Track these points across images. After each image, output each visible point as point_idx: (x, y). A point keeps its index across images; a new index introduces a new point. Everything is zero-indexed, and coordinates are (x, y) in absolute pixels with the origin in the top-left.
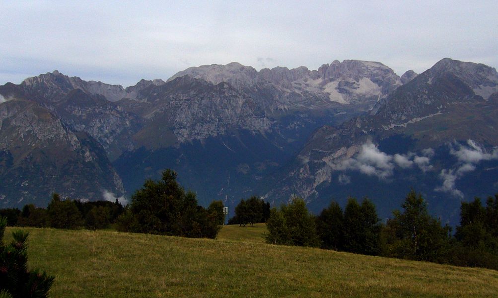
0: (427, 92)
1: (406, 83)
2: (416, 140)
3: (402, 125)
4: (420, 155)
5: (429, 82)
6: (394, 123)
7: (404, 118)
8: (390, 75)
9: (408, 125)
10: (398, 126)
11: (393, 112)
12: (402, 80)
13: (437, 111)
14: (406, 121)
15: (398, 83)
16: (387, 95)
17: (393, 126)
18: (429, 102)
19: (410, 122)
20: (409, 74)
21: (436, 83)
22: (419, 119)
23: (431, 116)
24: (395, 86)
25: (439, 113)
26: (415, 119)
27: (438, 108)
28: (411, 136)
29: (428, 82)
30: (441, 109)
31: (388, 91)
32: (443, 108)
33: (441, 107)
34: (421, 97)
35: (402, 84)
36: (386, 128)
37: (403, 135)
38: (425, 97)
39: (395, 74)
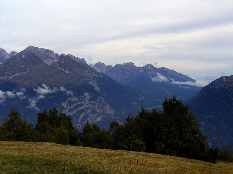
0: (22, 62)
1: (12, 57)
2: (17, 84)
3: (10, 77)
4: (19, 91)
5: (23, 57)
6: (6, 76)
7: (11, 74)
8: (4, 53)
9: (13, 77)
10: (8, 77)
11: (5, 71)
12: (10, 55)
13: (27, 71)
14: (12, 75)
15: (8, 57)
16: (2, 63)
17: (5, 77)
18: (23, 66)
19: (14, 75)
20: (13, 52)
21: (26, 57)
22: (18, 74)
23: (24, 73)
24: (6, 58)
25: (28, 72)
26: (16, 74)
27: (27, 69)
28: (14, 82)
29: (22, 57)
30: (29, 70)
31: (3, 61)
32: (30, 69)
33: (29, 69)
34: (19, 64)
35: (10, 57)
36: (2, 78)
37: (10, 82)
38: (21, 64)
39: (6, 53)
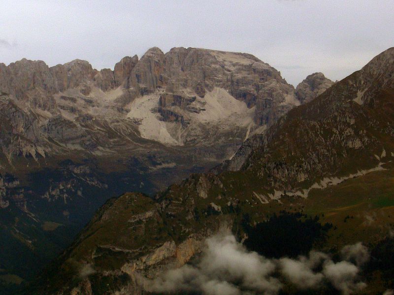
0: (352, 122)
1: (307, 100)
2: (328, 226)
3: (299, 193)
4: (337, 259)
5: (358, 100)
6: (280, 189)
7: (302, 177)
8: (274, 84)
9: (313, 193)
10: (290, 194)
11: (279, 165)
12: (298, 94)
13: (375, 163)
14: (306, 184)
15: (290, 100)
16: (265, 127)
17: (278, 194)
18: (358, 144)
19: (316, 186)
20: (314, 80)
21: (372, 100)
22: (336, 181)
23: (362, 173)
24: (283, 107)
25: (379, 168)
26: (326, 180)
27: (378, 157)
28: (317, 218)
29: (356, 100)
30: (383, 160)
31: (267, 119)
32: (388, 156)
33: (384, 154)
34: (341, 134)
35: (298, 104)
36: (263, 199)
37: (299, 215)
38: (349, 131)
39: (284, 82)
